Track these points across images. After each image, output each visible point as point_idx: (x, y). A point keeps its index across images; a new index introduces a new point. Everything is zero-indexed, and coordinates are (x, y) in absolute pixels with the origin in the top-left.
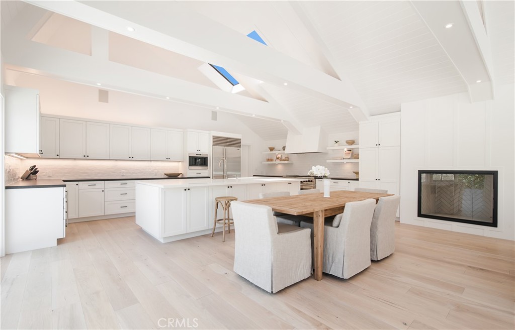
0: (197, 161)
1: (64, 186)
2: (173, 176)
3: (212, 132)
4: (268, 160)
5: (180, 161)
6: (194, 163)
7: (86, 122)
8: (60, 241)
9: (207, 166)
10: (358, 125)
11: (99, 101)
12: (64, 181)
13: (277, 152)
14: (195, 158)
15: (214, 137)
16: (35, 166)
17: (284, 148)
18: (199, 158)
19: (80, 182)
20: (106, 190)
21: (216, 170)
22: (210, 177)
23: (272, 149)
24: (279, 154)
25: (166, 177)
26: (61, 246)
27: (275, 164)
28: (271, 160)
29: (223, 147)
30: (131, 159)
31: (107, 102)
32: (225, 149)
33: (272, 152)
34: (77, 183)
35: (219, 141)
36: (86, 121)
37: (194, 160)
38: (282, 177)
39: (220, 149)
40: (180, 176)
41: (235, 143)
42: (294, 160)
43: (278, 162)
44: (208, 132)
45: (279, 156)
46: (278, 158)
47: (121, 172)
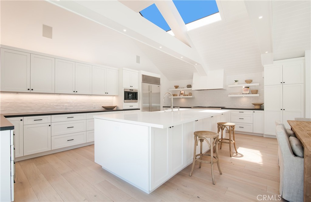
0: (130, 95)
2: (109, 109)
3: (141, 71)
4: (174, 95)
5: (114, 96)
7: (30, 55)
9: (137, 100)
11: (43, 36)
12: (6, 116)
13: (181, 89)
14: (129, 93)
15: (142, 75)
17: (189, 86)
18: (131, 93)
19: (25, 117)
20: (52, 125)
22: (139, 109)
23: (177, 87)
24: (182, 90)
25: (103, 109)
27: (180, 98)
28: (176, 95)
29: (149, 84)
30: (75, 93)
31: (51, 38)
32: (151, 86)
33: (177, 89)
35: (146, 79)
36: (31, 53)
38: (191, 108)
39: (147, 85)
41: (156, 81)
42: (195, 95)
43: (182, 96)
44: (138, 71)
45: (183, 92)
46: (182, 94)
47: (64, 106)
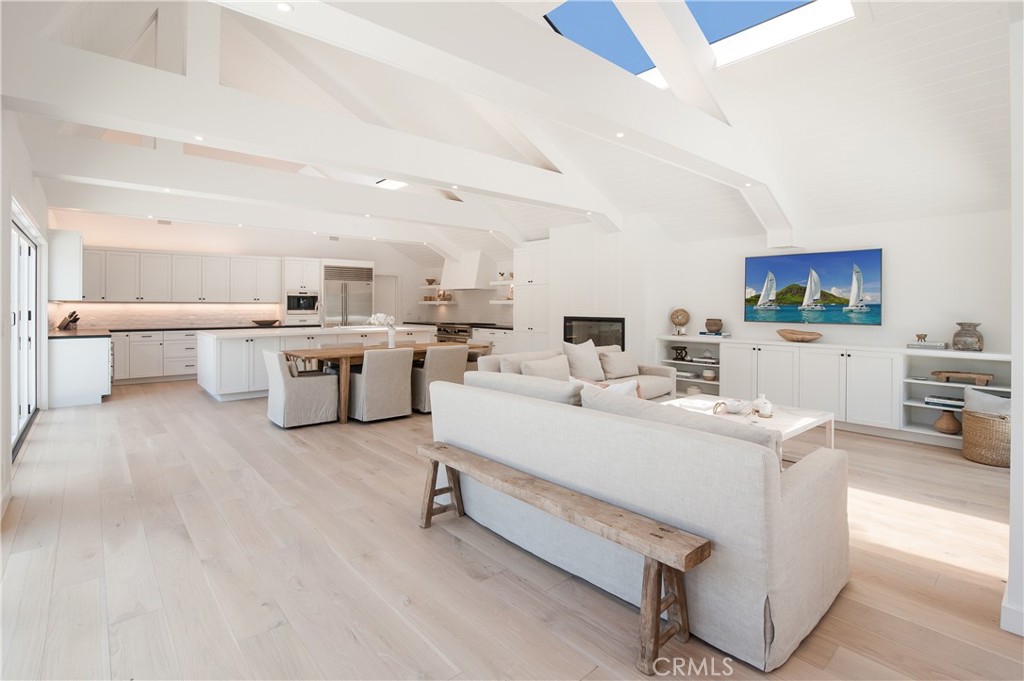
0: (301, 302)
1: (110, 336)
2: (266, 325)
3: (323, 260)
4: (426, 299)
5: (276, 303)
6: (296, 305)
7: (140, 253)
8: (105, 398)
9: (316, 308)
10: (512, 252)
12: (111, 331)
13: (439, 287)
14: (299, 298)
15: (326, 267)
16: (74, 313)
18: (304, 298)
19: (131, 333)
20: (165, 343)
21: (330, 314)
22: (319, 326)
23: (431, 282)
25: (256, 325)
26: (106, 403)
27: (435, 305)
28: (431, 299)
29: (342, 281)
30: (202, 300)
32: (346, 285)
33: (431, 287)
34: (127, 333)
35: (332, 273)
37: (296, 300)
39: (337, 284)
40: (277, 324)
42: (459, 299)
43: (440, 302)
44: (318, 260)
45: (441, 292)
46: (440, 296)
47: (188, 319)
